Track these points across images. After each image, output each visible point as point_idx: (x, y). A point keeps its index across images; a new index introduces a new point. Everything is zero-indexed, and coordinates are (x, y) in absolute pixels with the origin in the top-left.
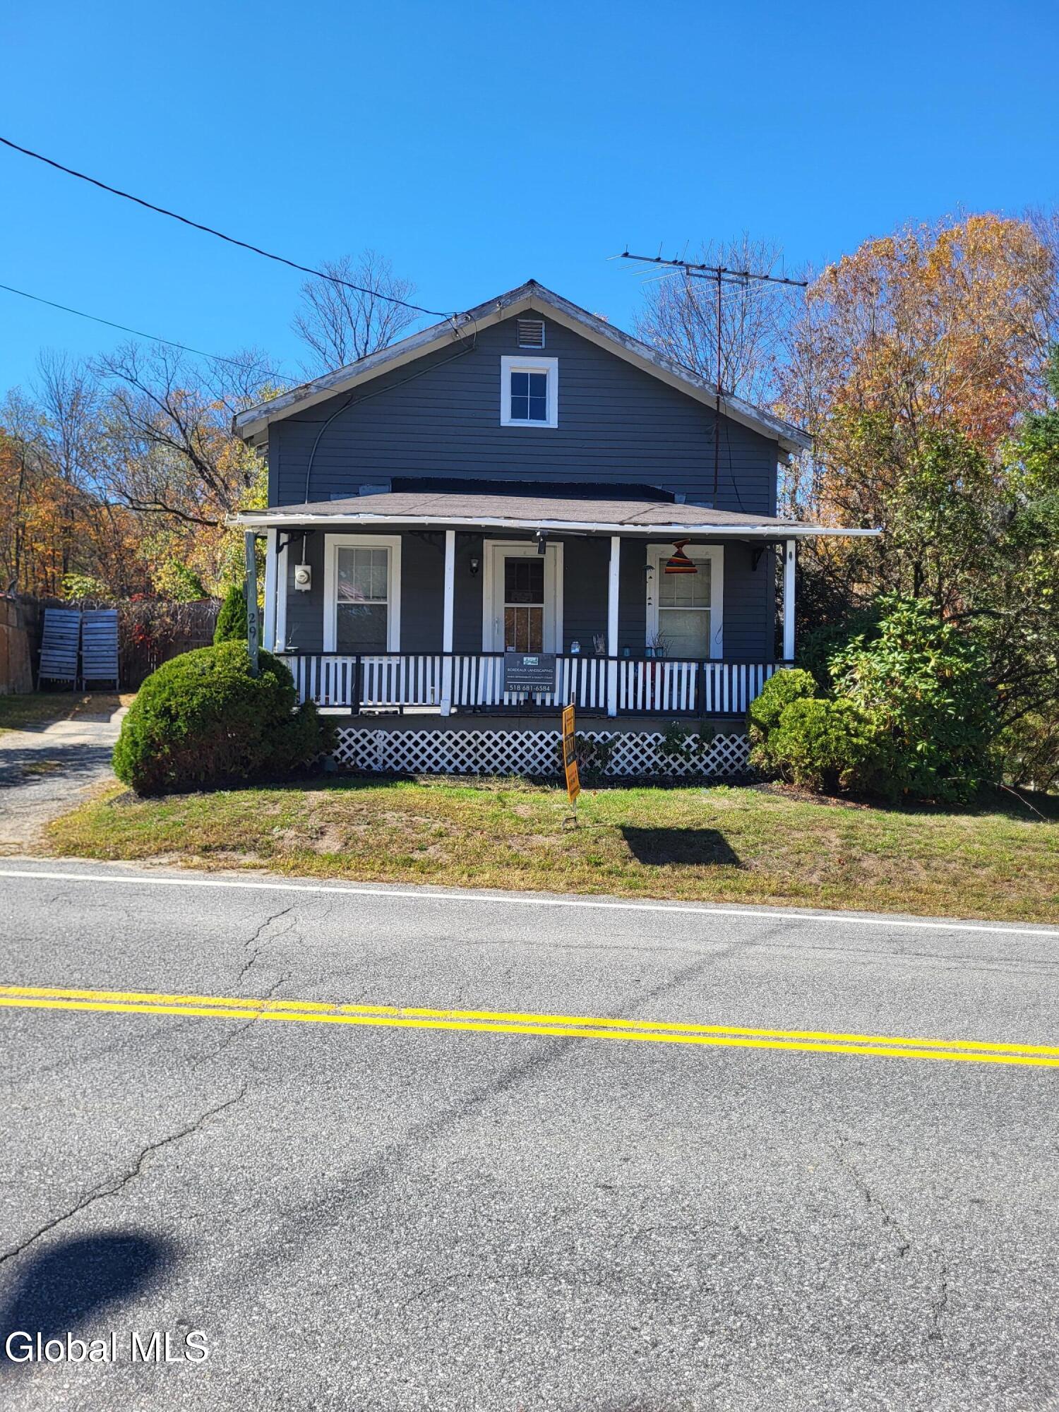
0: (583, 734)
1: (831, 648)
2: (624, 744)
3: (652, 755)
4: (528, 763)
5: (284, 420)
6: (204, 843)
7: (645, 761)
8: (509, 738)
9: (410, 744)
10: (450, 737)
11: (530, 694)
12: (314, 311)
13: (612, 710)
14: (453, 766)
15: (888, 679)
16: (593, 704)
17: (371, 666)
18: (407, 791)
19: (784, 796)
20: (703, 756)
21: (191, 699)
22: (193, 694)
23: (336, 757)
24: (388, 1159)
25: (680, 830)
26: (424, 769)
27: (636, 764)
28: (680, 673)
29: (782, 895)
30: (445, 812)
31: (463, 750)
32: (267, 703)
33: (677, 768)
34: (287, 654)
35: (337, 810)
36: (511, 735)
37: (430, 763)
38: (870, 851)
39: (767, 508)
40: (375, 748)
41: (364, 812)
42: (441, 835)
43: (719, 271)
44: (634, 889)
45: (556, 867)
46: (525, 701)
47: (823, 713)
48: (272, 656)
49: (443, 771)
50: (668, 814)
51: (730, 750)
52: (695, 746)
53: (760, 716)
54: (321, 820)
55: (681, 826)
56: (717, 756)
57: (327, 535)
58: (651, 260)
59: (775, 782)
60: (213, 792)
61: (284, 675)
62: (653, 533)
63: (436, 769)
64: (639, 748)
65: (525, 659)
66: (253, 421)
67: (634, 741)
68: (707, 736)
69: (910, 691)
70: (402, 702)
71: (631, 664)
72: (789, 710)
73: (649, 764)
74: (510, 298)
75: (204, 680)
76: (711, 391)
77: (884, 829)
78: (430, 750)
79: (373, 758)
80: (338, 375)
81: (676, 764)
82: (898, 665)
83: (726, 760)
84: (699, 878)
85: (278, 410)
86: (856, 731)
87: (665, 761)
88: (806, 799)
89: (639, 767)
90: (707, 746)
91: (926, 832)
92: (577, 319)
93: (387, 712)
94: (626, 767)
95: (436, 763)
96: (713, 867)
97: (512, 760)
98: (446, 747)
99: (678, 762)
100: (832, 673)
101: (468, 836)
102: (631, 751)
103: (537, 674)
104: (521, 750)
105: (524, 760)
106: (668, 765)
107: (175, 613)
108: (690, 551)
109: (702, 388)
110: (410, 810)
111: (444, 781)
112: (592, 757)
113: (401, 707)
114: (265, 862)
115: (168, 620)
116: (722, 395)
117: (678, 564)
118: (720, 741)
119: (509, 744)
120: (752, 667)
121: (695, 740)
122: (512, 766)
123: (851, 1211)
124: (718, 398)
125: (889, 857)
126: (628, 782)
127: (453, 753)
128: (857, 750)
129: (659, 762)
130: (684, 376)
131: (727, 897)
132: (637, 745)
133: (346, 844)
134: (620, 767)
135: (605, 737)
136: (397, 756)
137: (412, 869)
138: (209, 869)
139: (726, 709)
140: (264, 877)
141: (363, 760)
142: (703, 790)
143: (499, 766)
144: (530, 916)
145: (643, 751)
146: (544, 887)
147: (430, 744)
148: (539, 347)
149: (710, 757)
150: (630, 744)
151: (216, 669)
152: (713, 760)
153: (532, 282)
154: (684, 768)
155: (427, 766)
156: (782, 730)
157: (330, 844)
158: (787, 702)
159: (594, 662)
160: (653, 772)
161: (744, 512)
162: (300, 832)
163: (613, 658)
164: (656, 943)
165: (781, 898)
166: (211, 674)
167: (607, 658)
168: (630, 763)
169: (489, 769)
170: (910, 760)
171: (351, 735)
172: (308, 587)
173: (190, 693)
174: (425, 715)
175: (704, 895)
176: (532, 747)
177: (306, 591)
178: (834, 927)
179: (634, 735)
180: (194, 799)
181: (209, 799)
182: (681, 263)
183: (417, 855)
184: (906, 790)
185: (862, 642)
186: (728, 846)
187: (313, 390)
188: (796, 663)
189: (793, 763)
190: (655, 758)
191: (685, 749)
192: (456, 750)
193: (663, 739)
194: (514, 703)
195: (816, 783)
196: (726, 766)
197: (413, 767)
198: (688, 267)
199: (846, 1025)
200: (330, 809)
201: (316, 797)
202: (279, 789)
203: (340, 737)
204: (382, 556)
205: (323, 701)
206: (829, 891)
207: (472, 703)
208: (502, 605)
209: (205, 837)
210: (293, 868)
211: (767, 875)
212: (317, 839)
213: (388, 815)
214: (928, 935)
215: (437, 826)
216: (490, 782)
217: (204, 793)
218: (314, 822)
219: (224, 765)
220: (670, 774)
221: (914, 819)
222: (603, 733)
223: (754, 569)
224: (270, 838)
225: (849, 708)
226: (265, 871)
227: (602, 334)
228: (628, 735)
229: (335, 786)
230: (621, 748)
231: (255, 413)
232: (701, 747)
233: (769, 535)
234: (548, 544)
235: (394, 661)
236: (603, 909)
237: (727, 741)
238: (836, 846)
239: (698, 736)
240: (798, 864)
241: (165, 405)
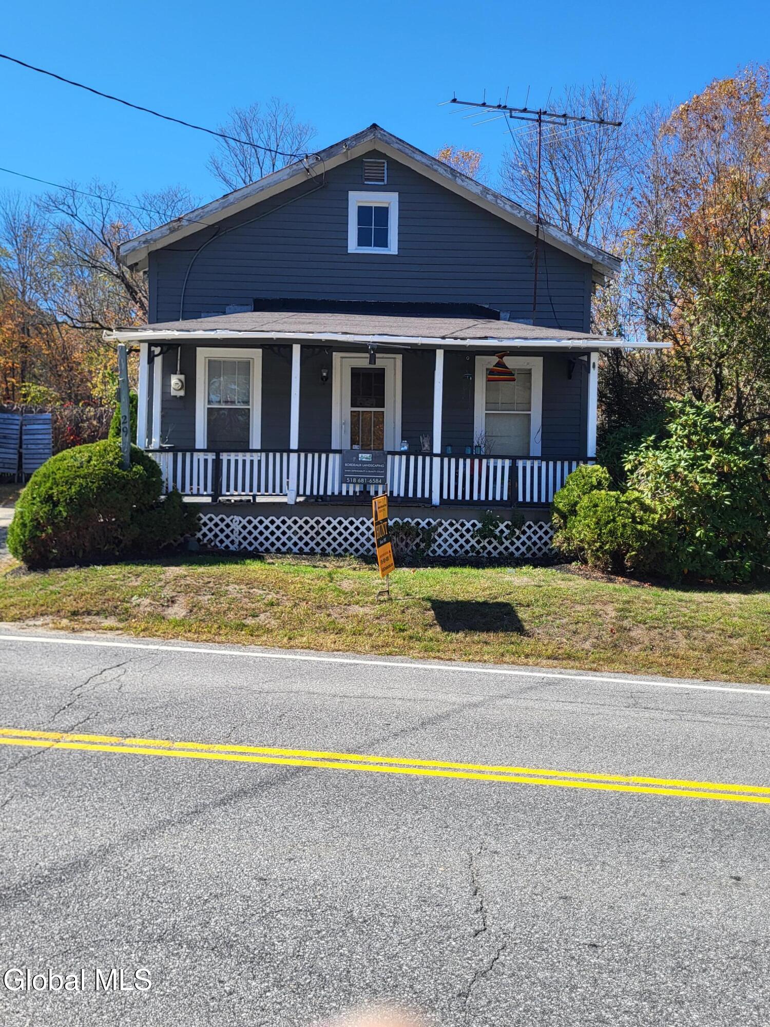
0: (410, 520)
1: (626, 447)
2: (446, 530)
3: (470, 539)
4: (362, 545)
5: (162, 249)
6: (72, 609)
7: (464, 544)
8: (346, 523)
9: (261, 528)
10: (295, 522)
11: (365, 486)
12: (227, 153)
13: (436, 500)
14: (298, 547)
15: (673, 473)
16: (419, 495)
17: (229, 461)
18: (254, 568)
19: (579, 575)
20: (515, 540)
21: (70, 488)
22: (71, 484)
23: (199, 538)
24: (96, 855)
25: (478, 603)
26: (273, 550)
27: (456, 546)
28: (495, 468)
29: (556, 659)
30: (280, 585)
31: (306, 533)
32: (135, 492)
33: (492, 551)
34: (162, 450)
35: (188, 582)
36: (348, 521)
37: (278, 544)
38: (640, 622)
39: (583, 324)
40: (232, 531)
41: (211, 585)
42: (272, 604)
43: (540, 113)
44: (430, 652)
45: (366, 632)
46: (360, 492)
47: (613, 504)
48: (142, 452)
49: (289, 551)
50: (470, 589)
51: (538, 535)
52: (507, 532)
53: (561, 506)
54: (173, 591)
55: (479, 599)
56: (526, 541)
57: (198, 349)
58: (477, 105)
59: (574, 564)
60: (88, 566)
61: (153, 469)
62: (471, 346)
63: (284, 549)
64: (459, 533)
65: (360, 455)
66: (134, 250)
67: (455, 527)
68: (517, 523)
69: (690, 485)
70: (255, 491)
71: (453, 461)
72: (585, 501)
73: (467, 547)
74: (355, 140)
75: (82, 472)
76: (531, 220)
77: (656, 604)
78: (278, 533)
79: (230, 539)
80: (206, 210)
81: (490, 547)
82: (683, 462)
83: (535, 544)
84: (486, 643)
85: (155, 241)
86: (641, 519)
87: (482, 545)
88: (596, 578)
89: (459, 549)
90: (518, 532)
91: (694, 607)
92: (413, 158)
93: (241, 501)
94: (448, 549)
95: (284, 544)
96: (501, 634)
97: (349, 542)
98: (292, 530)
99: (492, 546)
100: (626, 469)
101: (295, 605)
102: (451, 535)
103: (370, 469)
104: (357, 534)
105: (359, 543)
106: (484, 548)
107: (101, 417)
108: (511, 362)
109: (524, 218)
110: (250, 584)
111: (289, 559)
112: (418, 540)
113: (254, 496)
114: (121, 625)
115: (95, 423)
116: (541, 224)
117: (500, 374)
118: (530, 527)
119: (346, 528)
120: (559, 464)
121: (507, 527)
122: (349, 548)
123: (454, 902)
124: (538, 227)
125: (655, 628)
126: (446, 562)
127: (298, 536)
128: (640, 535)
129: (476, 545)
130: (508, 208)
131: (506, 659)
132: (457, 530)
133: (191, 611)
134: (442, 549)
135: (429, 524)
136: (250, 538)
137: (243, 632)
138: (74, 630)
139: (536, 500)
140: (116, 637)
141: (222, 541)
142: (510, 570)
143: (337, 547)
144: (325, 672)
145: (462, 536)
146: (352, 649)
147: (278, 528)
148: (382, 183)
149: (521, 541)
150: (451, 530)
151: (92, 463)
152: (523, 544)
153: (374, 126)
154: (498, 551)
155: (275, 547)
156: (578, 518)
157: (177, 611)
158: (584, 494)
159: (420, 458)
160: (470, 554)
161: (561, 328)
162: (154, 600)
163: (437, 455)
164: (421, 695)
165: (556, 661)
166: (88, 467)
167: (432, 455)
168: (451, 546)
169: (329, 550)
170: (690, 545)
171: (211, 519)
172: (182, 393)
173: (69, 483)
174: (274, 504)
175: (486, 657)
176: (366, 532)
177: (181, 397)
178: (586, 685)
179: (454, 522)
180: (72, 572)
181: (84, 572)
182: (505, 107)
183: (250, 621)
184: (686, 571)
185: (654, 441)
186: (517, 616)
187: (184, 223)
188: (596, 460)
189: (586, 547)
190: (473, 542)
191: (498, 534)
192: (301, 533)
193: (479, 525)
194: (351, 493)
195: (606, 564)
196: (535, 549)
197: (264, 547)
198: (511, 110)
199: (548, 763)
200: (183, 582)
201: (173, 571)
202: (143, 565)
203: (202, 522)
204: (246, 366)
205: (187, 491)
206: (597, 656)
207: (315, 493)
208: (348, 409)
209: (74, 603)
210: (144, 630)
211: (546, 642)
212: (168, 606)
213: (230, 588)
214: (667, 692)
215: (272, 596)
216: (328, 561)
217: (81, 567)
218: (168, 592)
219: (99, 544)
220: (486, 555)
221: (686, 596)
222: (427, 520)
223: (570, 377)
224: (128, 605)
225: (637, 499)
226: (120, 632)
227: (436, 171)
228: (449, 522)
229: (191, 563)
230: (443, 533)
231: (135, 244)
232: (513, 533)
233: (573, 348)
234: (378, 355)
235: (256, 457)
236: (393, 668)
237: (535, 528)
238: (611, 618)
239: (510, 523)
240: (575, 632)
241: (101, 236)
